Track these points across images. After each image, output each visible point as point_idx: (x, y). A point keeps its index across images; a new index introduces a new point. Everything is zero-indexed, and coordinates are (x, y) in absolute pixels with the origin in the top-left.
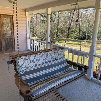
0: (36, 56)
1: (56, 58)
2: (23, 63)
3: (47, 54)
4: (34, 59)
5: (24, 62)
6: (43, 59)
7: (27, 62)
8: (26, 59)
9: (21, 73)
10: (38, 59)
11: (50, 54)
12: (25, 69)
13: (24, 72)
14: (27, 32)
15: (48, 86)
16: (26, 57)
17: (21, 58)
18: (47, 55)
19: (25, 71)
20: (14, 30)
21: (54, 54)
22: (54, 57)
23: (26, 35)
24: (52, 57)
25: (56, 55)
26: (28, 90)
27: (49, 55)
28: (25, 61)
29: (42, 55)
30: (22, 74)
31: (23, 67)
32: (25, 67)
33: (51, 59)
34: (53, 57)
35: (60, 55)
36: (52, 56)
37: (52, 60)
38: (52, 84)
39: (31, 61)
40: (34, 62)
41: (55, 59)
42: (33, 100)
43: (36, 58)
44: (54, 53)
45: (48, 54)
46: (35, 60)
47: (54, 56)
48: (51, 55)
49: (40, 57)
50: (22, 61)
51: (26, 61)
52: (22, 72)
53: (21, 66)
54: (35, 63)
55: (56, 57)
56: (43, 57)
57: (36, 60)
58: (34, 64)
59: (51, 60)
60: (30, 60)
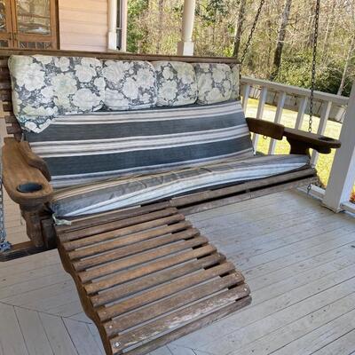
0: (104, 66)
1: (201, 99)
2: (43, 84)
3: (159, 69)
4: (98, 76)
5: (47, 83)
6: (140, 89)
7: (63, 84)
8: (58, 71)
9: (31, 126)
10: (115, 80)
11: (175, 72)
12: (50, 112)
13: (43, 127)
14: (108, 25)
15: (141, 188)
16: (57, 59)
17: (35, 61)
18: (159, 76)
19: (49, 122)
20: (60, 11)
21: (190, 77)
22: (190, 89)
23: (107, 36)
24: (183, 88)
25: (203, 83)
26: (37, 181)
27: (167, 73)
28: (53, 78)
29: (136, 68)
30: (37, 131)
31: (41, 104)
32: (53, 106)
33: (177, 95)
34: (185, 90)
35: (222, 89)
36: (185, 82)
37: (182, 100)
38: (161, 183)
39: (79, 83)
40: (94, 89)
41: (193, 101)
42: (59, 230)
43: (105, 73)
44: (193, 73)
45: (162, 68)
46: (100, 83)
47: (194, 87)
48: (176, 78)
49: (127, 75)
50: (38, 72)
51: (56, 80)
52: (38, 125)
53: (33, 98)
54: (102, 98)
55: (202, 92)
56: (138, 78)
57: (107, 86)
58: (93, 100)
59: (176, 99)
60: (76, 78)
